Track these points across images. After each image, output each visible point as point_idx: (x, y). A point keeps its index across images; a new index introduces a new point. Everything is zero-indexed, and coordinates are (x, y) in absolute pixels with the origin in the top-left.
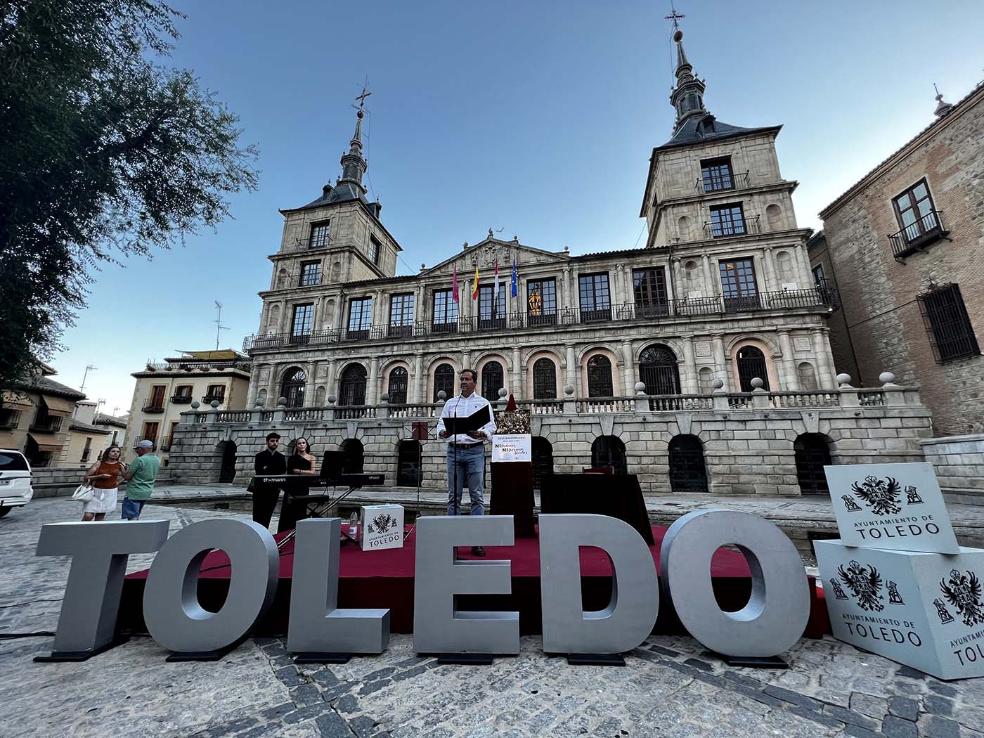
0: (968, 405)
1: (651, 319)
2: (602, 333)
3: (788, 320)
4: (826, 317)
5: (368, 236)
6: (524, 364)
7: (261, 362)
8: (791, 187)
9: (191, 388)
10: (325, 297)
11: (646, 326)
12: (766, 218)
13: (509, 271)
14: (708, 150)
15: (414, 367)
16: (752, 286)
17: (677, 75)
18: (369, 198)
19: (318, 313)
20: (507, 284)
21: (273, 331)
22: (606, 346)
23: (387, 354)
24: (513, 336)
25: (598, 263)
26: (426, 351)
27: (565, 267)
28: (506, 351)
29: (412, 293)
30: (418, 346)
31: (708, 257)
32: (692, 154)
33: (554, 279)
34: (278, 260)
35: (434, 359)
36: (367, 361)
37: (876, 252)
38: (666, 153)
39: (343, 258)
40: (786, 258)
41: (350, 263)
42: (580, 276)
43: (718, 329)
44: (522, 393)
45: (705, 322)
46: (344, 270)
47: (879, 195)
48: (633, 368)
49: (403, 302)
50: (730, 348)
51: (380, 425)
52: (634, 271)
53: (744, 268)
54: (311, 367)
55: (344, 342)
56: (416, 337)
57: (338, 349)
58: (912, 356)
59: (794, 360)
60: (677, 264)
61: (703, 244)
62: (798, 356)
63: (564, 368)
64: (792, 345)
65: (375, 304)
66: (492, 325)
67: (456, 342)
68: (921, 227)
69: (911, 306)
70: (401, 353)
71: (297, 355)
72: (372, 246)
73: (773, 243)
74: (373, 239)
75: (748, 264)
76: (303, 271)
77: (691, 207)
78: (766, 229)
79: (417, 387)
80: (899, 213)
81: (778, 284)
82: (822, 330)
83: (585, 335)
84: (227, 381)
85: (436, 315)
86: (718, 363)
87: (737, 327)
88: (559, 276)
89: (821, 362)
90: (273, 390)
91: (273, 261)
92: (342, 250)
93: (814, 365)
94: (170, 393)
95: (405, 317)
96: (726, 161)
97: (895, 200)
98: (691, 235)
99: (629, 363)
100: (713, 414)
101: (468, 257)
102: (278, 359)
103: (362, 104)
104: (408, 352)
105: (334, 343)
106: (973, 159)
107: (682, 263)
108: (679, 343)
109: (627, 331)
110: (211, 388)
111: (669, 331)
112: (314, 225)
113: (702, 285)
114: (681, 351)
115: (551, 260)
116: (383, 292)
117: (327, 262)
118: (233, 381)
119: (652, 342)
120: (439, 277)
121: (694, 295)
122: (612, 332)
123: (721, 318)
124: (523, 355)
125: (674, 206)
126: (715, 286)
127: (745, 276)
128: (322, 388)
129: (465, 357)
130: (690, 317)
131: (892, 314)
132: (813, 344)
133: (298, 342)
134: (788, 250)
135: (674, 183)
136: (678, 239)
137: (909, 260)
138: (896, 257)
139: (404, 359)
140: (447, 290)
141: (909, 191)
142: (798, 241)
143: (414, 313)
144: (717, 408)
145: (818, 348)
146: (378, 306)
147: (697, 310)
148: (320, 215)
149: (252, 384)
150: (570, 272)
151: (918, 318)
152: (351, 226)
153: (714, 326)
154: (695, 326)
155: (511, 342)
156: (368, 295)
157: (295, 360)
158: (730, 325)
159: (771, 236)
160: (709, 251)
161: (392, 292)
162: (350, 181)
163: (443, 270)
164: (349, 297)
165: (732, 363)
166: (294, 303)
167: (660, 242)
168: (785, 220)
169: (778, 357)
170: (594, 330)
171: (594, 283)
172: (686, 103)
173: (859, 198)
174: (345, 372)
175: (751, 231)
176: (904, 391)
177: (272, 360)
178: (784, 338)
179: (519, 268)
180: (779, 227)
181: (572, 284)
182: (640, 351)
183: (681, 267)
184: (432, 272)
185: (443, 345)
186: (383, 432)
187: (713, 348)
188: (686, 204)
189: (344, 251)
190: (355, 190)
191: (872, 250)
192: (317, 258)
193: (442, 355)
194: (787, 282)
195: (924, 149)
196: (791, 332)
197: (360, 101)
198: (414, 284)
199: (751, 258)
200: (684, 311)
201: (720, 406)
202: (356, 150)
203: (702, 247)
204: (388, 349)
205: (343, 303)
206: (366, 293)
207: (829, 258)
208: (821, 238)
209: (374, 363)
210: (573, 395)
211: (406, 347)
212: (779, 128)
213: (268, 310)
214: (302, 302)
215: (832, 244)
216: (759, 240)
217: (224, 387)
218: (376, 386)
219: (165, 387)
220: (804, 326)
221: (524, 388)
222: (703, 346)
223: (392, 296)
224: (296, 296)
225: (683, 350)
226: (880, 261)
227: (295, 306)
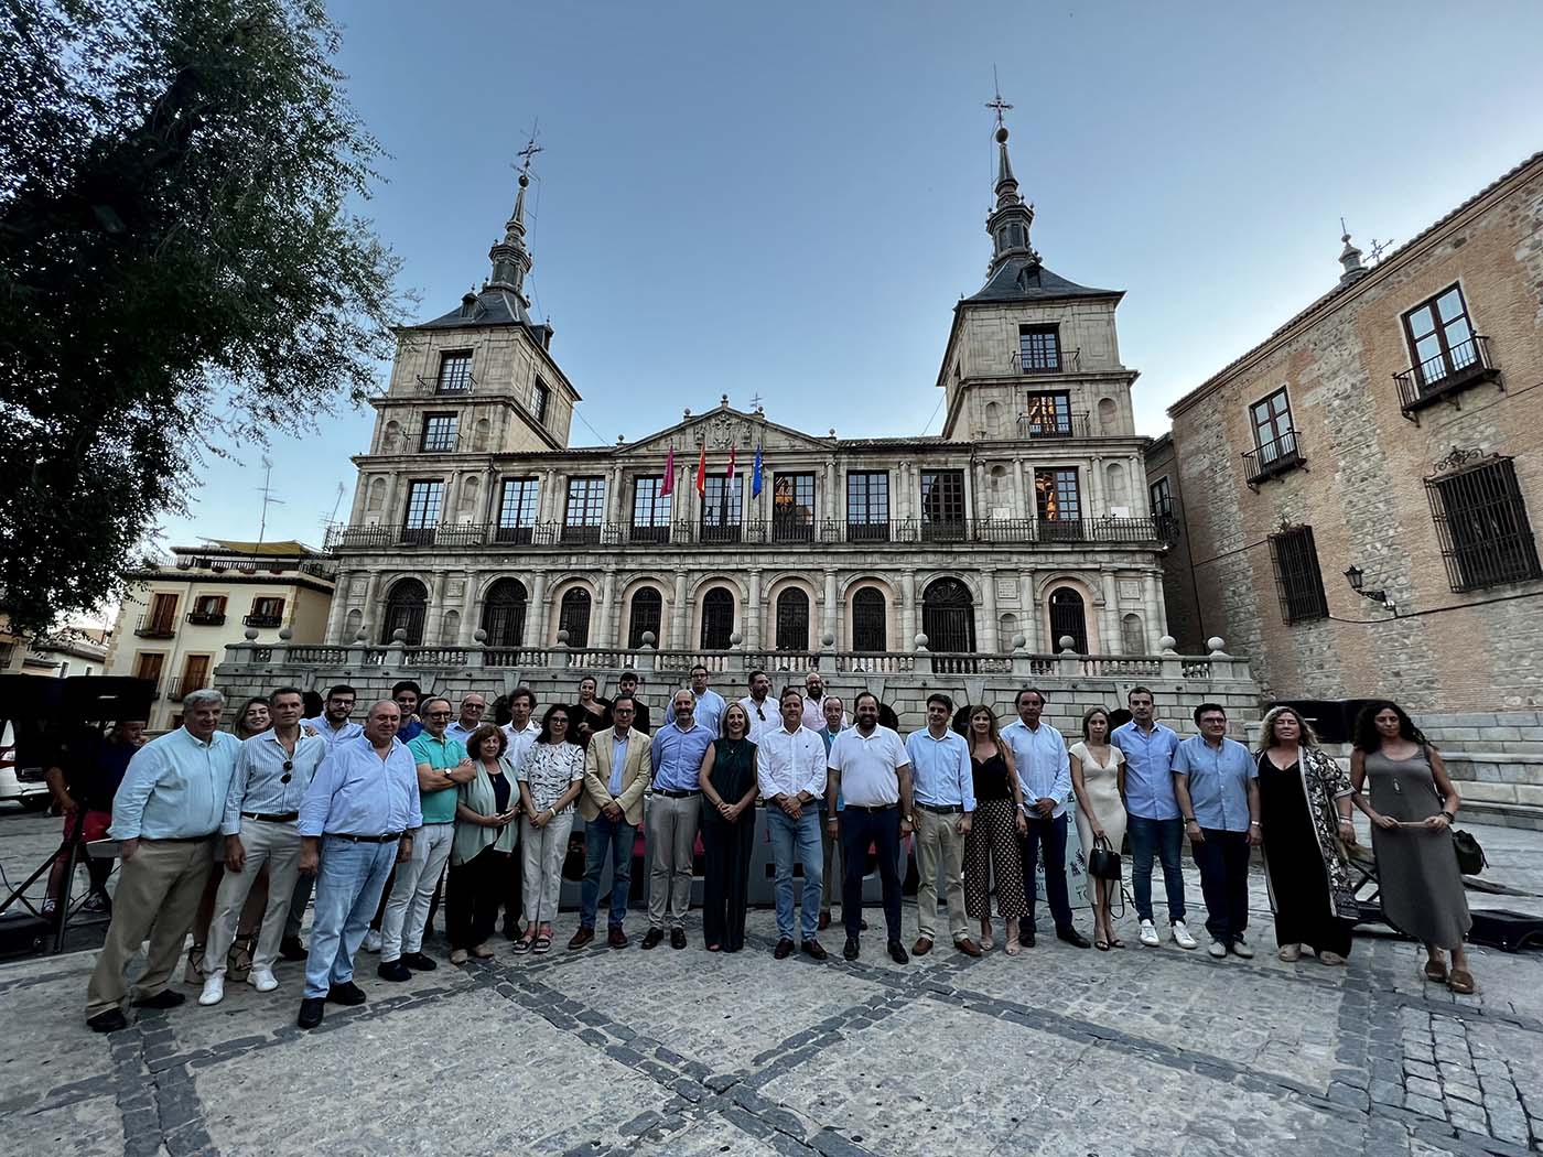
0: (1313, 678)
1: (942, 543)
2: (876, 558)
3: (1115, 556)
4: (1160, 555)
5: (532, 378)
6: (765, 595)
7: (355, 568)
8: (1131, 377)
9: (223, 601)
10: (463, 472)
11: (935, 553)
12: (1097, 416)
13: (749, 457)
14: (1030, 312)
15: (601, 592)
16: (1074, 506)
17: (998, 191)
18: (535, 317)
19: (451, 497)
20: (746, 477)
21: (373, 520)
22: (879, 575)
23: (560, 567)
24: (751, 554)
25: (876, 458)
26: (621, 567)
27: (830, 459)
28: (740, 575)
29: (602, 477)
30: (610, 559)
31: (1022, 463)
32: (1009, 314)
33: (813, 474)
34: (385, 406)
35: (631, 579)
36: (528, 576)
37: (1230, 471)
38: (975, 310)
39: (493, 414)
40: (1118, 472)
41: (504, 422)
42: (849, 473)
43: (1028, 562)
44: (760, 637)
45: (1011, 553)
46: (494, 432)
47: (1235, 399)
48: (915, 609)
49: (587, 490)
50: (1041, 589)
51: (554, 677)
52: (923, 472)
53: (1066, 481)
54: (437, 580)
55: (492, 546)
56: (606, 546)
57: (482, 555)
58: (1260, 611)
59: (1119, 610)
60: (980, 469)
61: (1015, 445)
62: (1125, 605)
63: (820, 603)
64: (1118, 591)
65: (544, 489)
66: (720, 535)
67: (665, 557)
68: (1279, 447)
69: (1261, 547)
70: (582, 567)
71: (415, 560)
72: (536, 393)
73: (1104, 452)
74: (539, 383)
75: (1071, 476)
76: (426, 427)
77: (1003, 390)
78: (1096, 433)
79: (605, 620)
80: (1257, 426)
81: (1106, 507)
82: (1155, 572)
83: (850, 559)
84: (287, 593)
85: (638, 513)
86: (1025, 608)
87: (1051, 562)
88: (820, 470)
89: (1150, 614)
90: (373, 612)
91: (376, 407)
92: (493, 401)
93: (1143, 618)
94: (185, 607)
95: (590, 512)
96: (1053, 328)
97: (1253, 407)
98: (1002, 429)
99: (909, 602)
100: (1010, 681)
101: (690, 431)
102: (383, 564)
103: (527, 164)
104: (592, 567)
105: (476, 546)
106: (1335, 373)
107: (988, 466)
108: (977, 578)
109: (910, 558)
110: (260, 602)
111: (965, 561)
112: (446, 355)
113: (1012, 501)
114: (979, 589)
115: (810, 447)
116: (557, 472)
117: (467, 418)
118: (298, 592)
119: (942, 575)
120: (645, 457)
121: (1001, 514)
122: (889, 557)
123: (1032, 548)
124: (765, 581)
125: (981, 386)
126: (1027, 503)
127: (1067, 492)
128: (454, 613)
129: (680, 580)
130: (992, 544)
131: (1241, 555)
132: (1143, 590)
133: (417, 541)
134: (1123, 463)
135: (982, 353)
136: (983, 433)
137: (1263, 488)
138: (1249, 482)
139: (585, 577)
140: (654, 477)
141: (1268, 399)
142: (1134, 452)
143: (601, 507)
144: (1015, 673)
145: (1149, 596)
146: (548, 493)
147: (1002, 535)
148: (457, 341)
149: (336, 602)
150: (837, 466)
151: (1269, 564)
152: (507, 364)
153: (1023, 558)
154: (998, 557)
155: (747, 563)
156: (532, 474)
157: (412, 568)
158: (1042, 558)
159: (1101, 442)
160: (1023, 454)
161: (571, 474)
162: (507, 289)
163: (651, 447)
164: (501, 475)
165: (1043, 611)
166: (411, 477)
167: (959, 436)
168: (1121, 422)
169: (1100, 605)
170: (865, 553)
171: (868, 484)
172: (1007, 234)
173: (1214, 397)
174: (493, 591)
175: (1077, 433)
176: (1233, 662)
177: (373, 566)
178: (1109, 580)
179: (763, 454)
180: (1115, 430)
181: (837, 484)
182: (925, 586)
183: (986, 473)
184: (635, 449)
185: (646, 560)
186: (559, 687)
187: (1019, 589)
188: (998, 385)
189: (496, 403)
190: (512, 304)
191: (1224, 468)
192: (451, 409)
193: (645, 575)
194: (1119, 505)
195: (1287, 348)
196: (1117, 573)
197: (524, 159)
198: (605, 464)
199: (1075, 469)
200: (985, 534)
201: (1020, 670)
202: (516, 238)
203: (1014, 449)
204: (562, 560)
205: (492, 483)
206: (530, 471)
207: (1177, 470)
208: (1167, 443)
209: (539, 580)
210: (832, 647)
211: (590, 559)
212: (1121, 294)
213: (366, 486)
214: (424, 476)
215: (1181, 452)
216: (1086, 446)
217: (282, 601)
218: (542, 616)
219: (176, 596)
220: (1133, 566)
221: (764, 630)
222: (1007, 585)
223: (570, 479)
224: (414, 467)
225: (981, 588)
226: (1232, 485)
227: (412, 483)
